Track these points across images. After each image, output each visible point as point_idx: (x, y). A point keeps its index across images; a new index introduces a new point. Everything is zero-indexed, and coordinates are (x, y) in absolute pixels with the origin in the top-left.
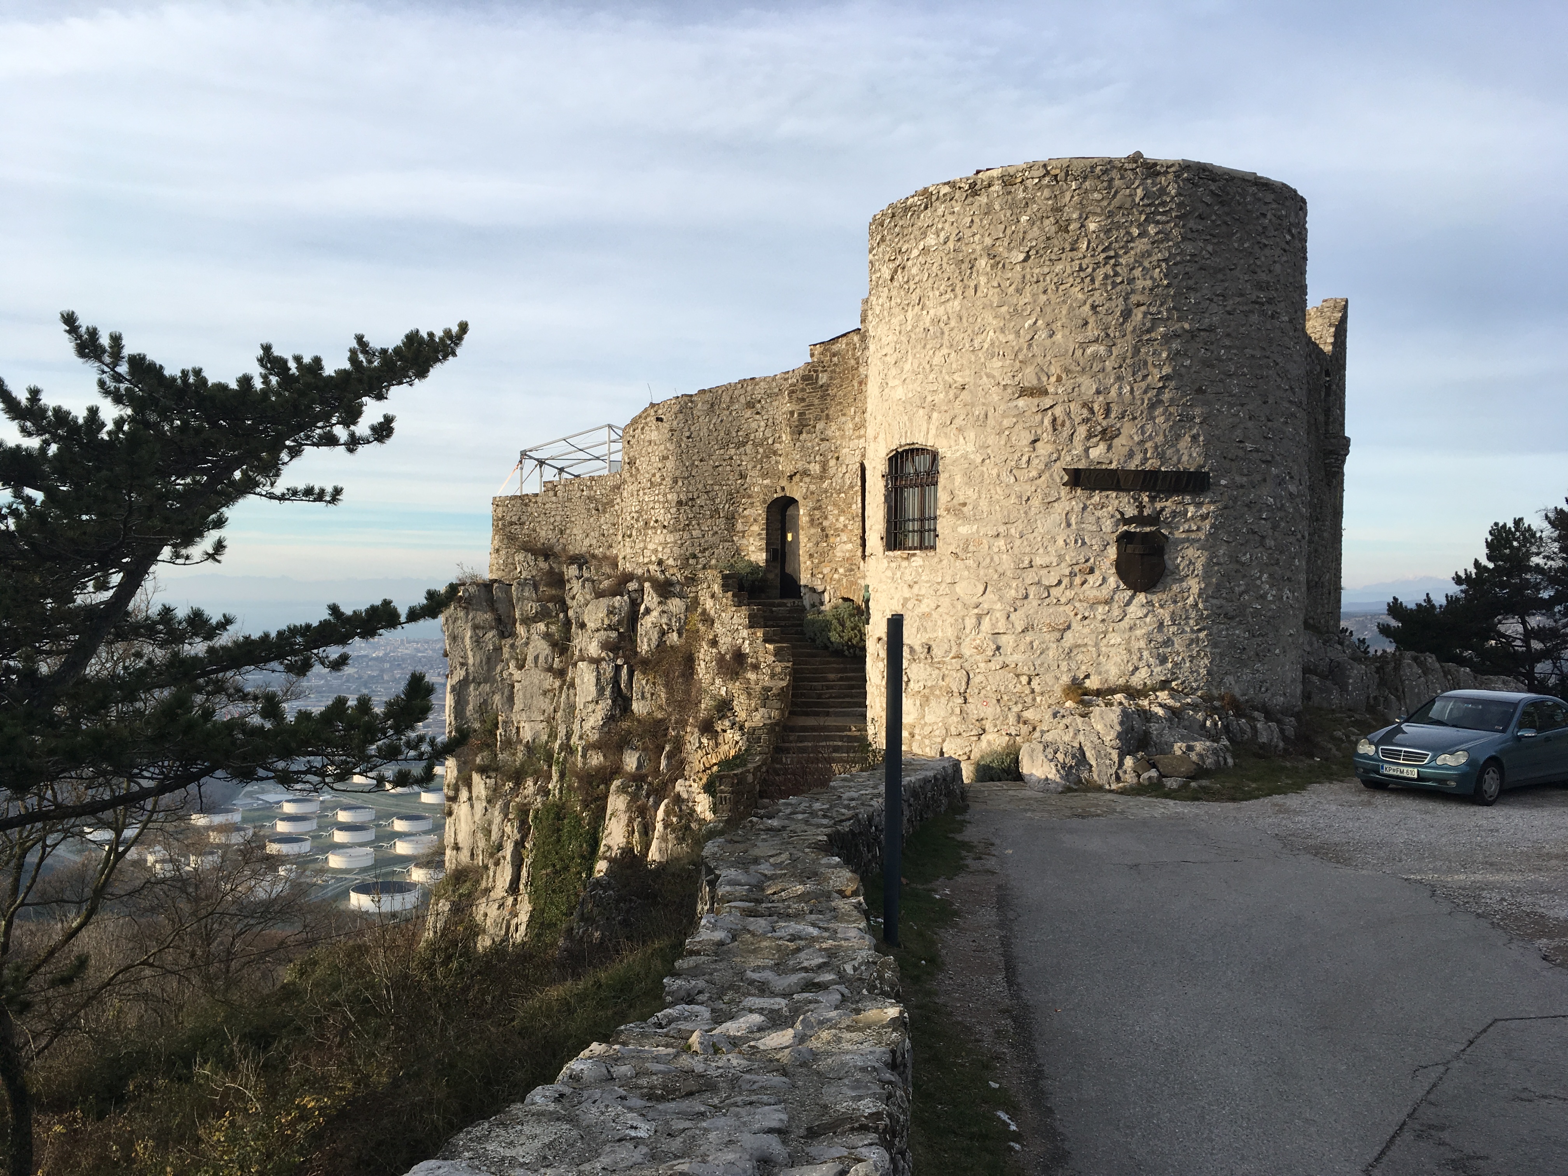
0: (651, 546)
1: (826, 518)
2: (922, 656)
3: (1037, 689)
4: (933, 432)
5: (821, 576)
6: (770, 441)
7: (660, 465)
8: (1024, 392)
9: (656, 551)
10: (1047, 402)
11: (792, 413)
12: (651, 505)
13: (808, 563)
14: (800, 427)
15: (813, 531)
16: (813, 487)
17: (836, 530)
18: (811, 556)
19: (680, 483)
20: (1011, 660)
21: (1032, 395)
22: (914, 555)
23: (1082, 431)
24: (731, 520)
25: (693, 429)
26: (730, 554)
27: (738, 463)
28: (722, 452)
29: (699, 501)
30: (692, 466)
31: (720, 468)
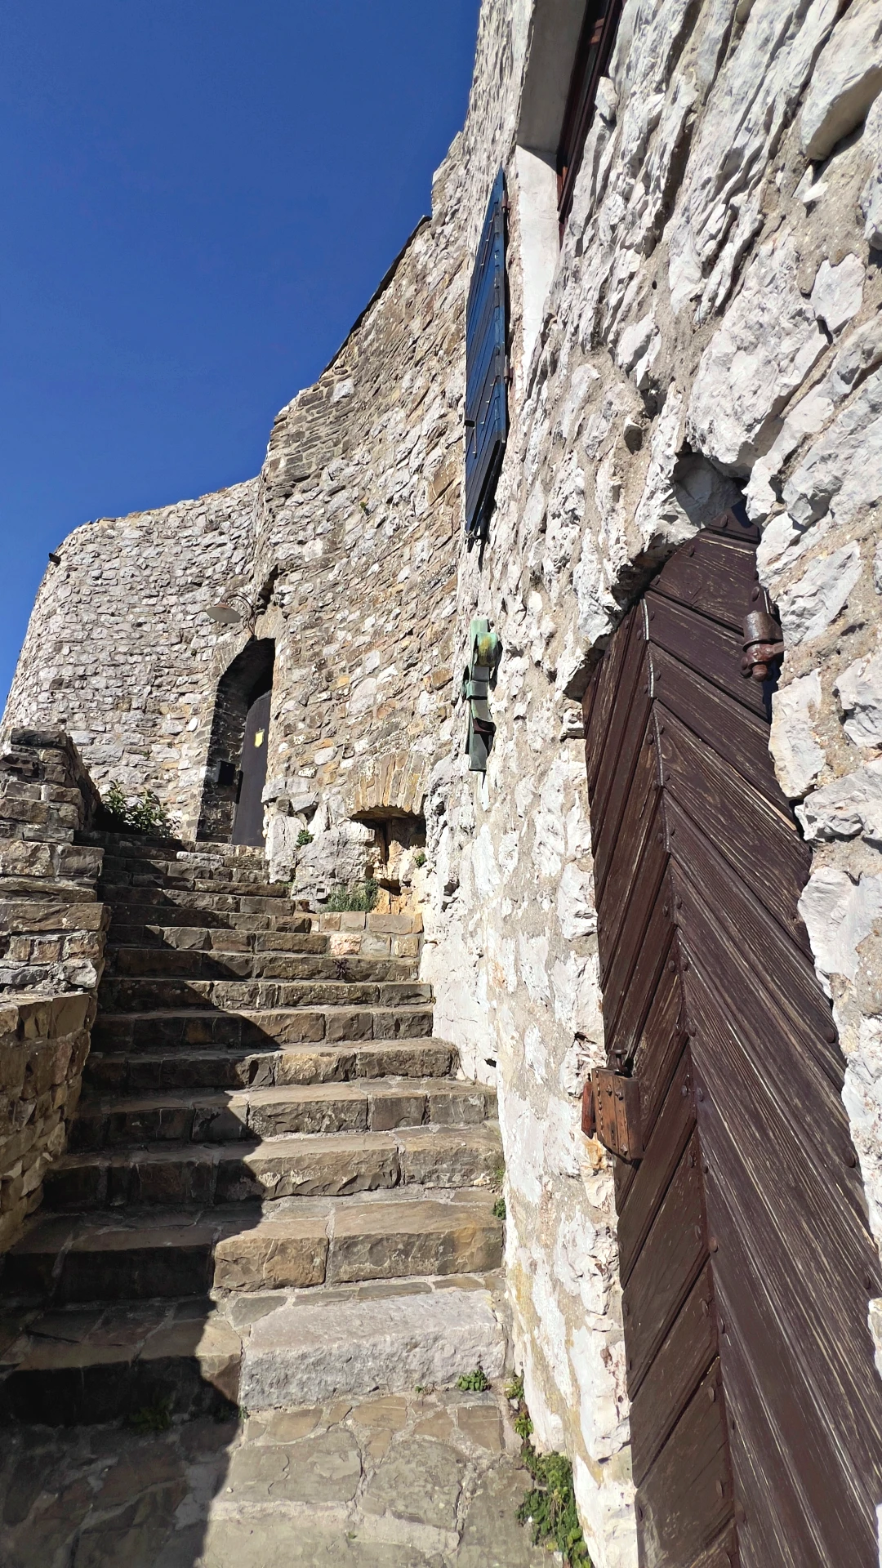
24: (151, 714)
25: (107, 566)
26: (140, 777)
27: (180, 616)
28: (153, 601)
29: (94, 680)
30: (95, 623)
31: (145, 628)
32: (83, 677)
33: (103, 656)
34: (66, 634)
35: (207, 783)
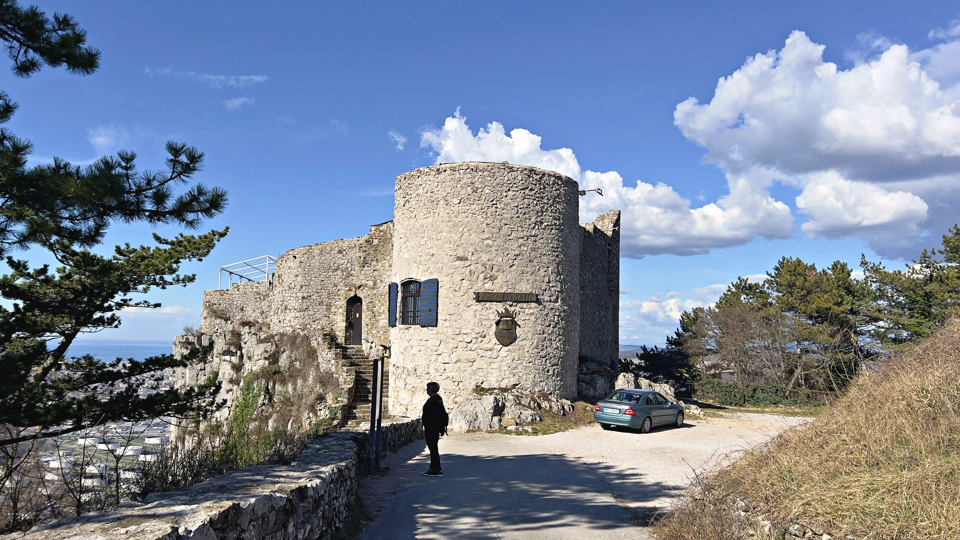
0: (288, 318)
1: (375, 307)
2: (413, 373)
3: (462, 388)
4: (420, 274)
5: (371, 335)
6: (350, 269)
7: (294, 279)
8: (460, 259)
9: (290, 321)
10: (468, 263)
11: (360, 257)
12: (289, 298)
13: (366, 328)
14: (364, 264)
15: (368, 313)
16: (369, 292)
17: (379, 313)
18: (367, 325)
19: (304, 288)
20: (451, 375)
21: (461, 260)
22: (410, 327)
23: (482, 276)
24: (329, 306)
25: (311, 262)
26: (328, 323)
27: (334, 279)
28: (325, 274)
29: (313, 297)
30: (311, 280)
31: (324, 282)
32: (310, 296)
33: (314, 290)
34: (303, 283)
35: (346, 327)
